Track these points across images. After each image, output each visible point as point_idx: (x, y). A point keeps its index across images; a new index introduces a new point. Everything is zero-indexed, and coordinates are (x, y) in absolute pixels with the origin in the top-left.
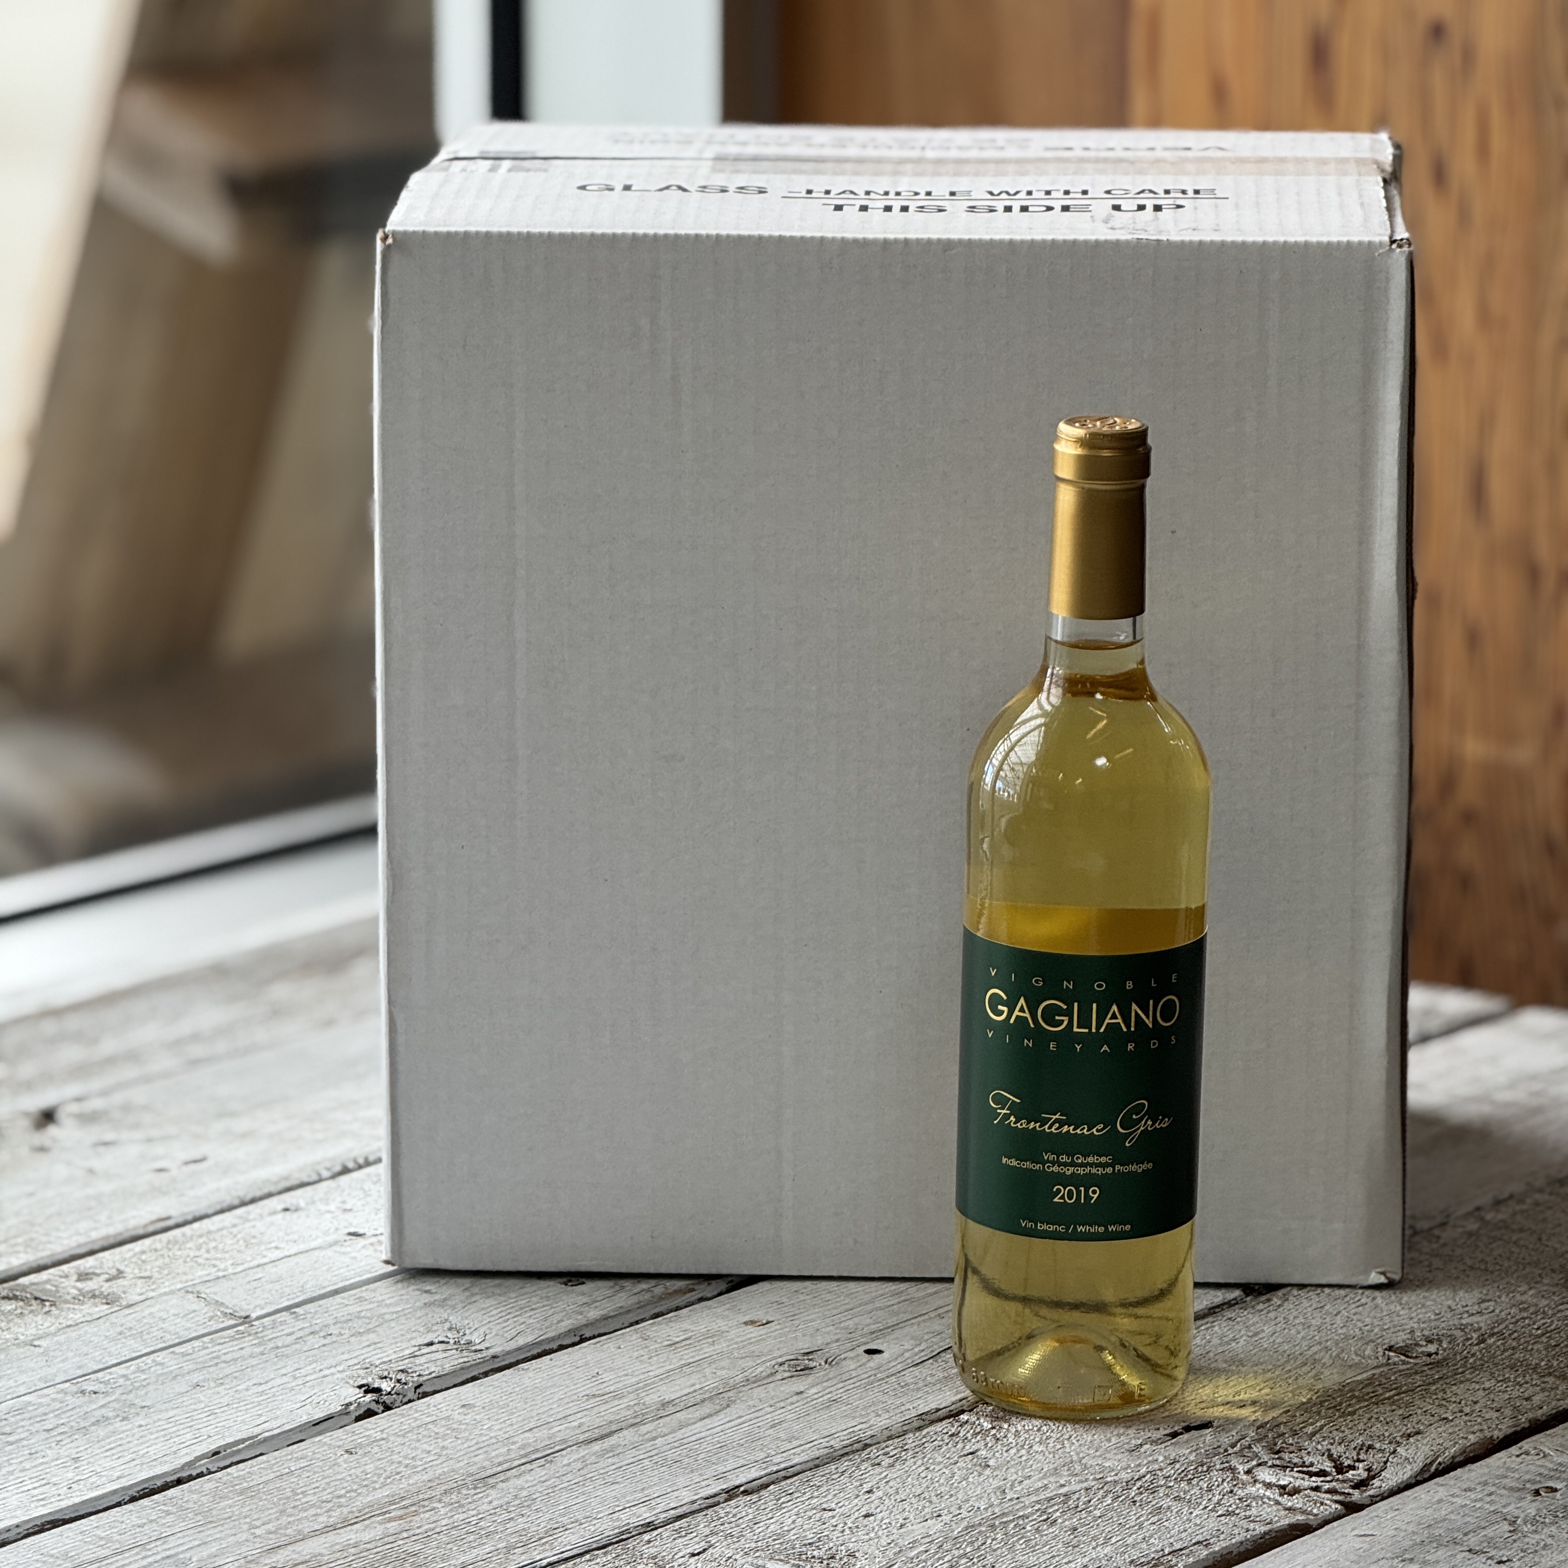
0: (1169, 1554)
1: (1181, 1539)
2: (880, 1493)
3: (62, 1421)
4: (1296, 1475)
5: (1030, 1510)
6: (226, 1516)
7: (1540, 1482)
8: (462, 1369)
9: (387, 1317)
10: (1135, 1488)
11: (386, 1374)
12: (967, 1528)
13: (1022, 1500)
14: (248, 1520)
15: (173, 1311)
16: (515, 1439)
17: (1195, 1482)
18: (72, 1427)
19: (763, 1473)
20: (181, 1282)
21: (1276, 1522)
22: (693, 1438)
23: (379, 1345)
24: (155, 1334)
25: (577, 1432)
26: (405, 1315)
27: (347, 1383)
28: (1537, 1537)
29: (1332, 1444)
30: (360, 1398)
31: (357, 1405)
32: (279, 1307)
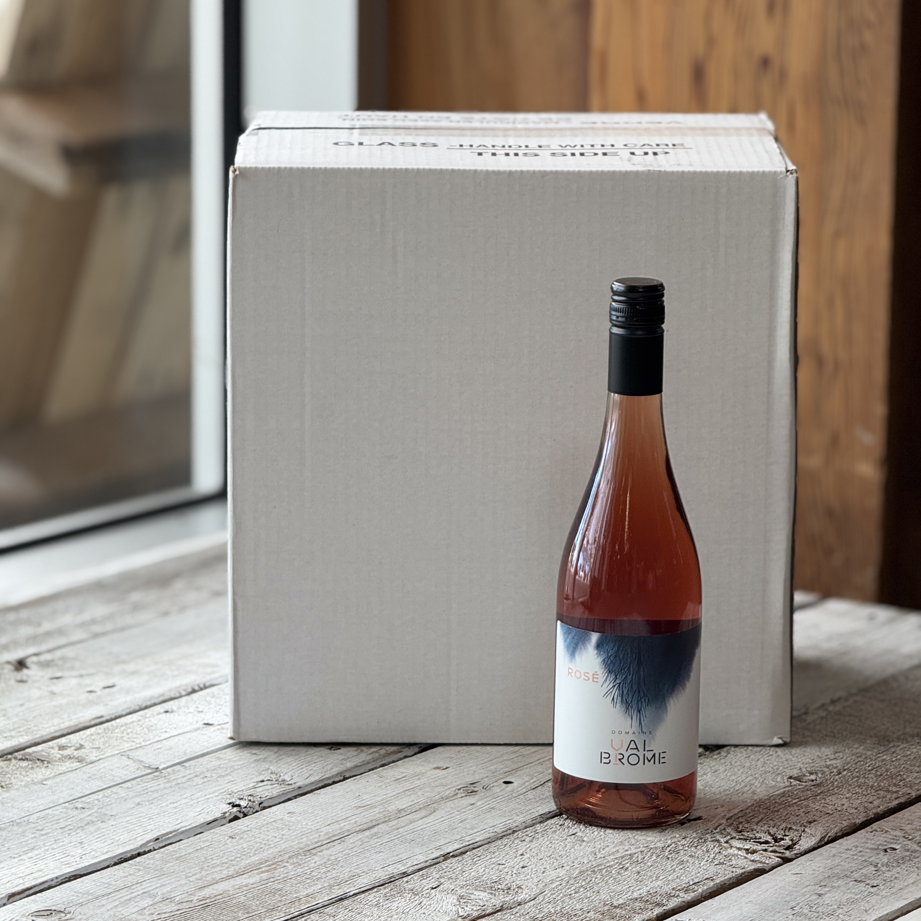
0: (693, 884)
1: (698, 877)
2: (528, 856)
3: (67, 824)
4: (753, 843)
5: (613, 863)
6: (172, 871)
7: (886, 845)
8: (283, 794)
9: (236, 767)
10: (667, 851)
11: (241, 797)
12: (580, 872)
13: (607, 858)
14: (184, 873)
15: (117, 765)
16: (322, 830)
17: (699, 847)
18: (74, 826)
19: (462, 846)
20: (117, 750)
21: (747, 868)
22: (419, 828)
23: (234, 782)
24: (109, 777)
25: (355, 826)
26: (244, 766)
27: (221, 802)
28: (891, 873)
29: (769, 827)
30: (231, 809)
31: (229, 813)
32: (174, 763)
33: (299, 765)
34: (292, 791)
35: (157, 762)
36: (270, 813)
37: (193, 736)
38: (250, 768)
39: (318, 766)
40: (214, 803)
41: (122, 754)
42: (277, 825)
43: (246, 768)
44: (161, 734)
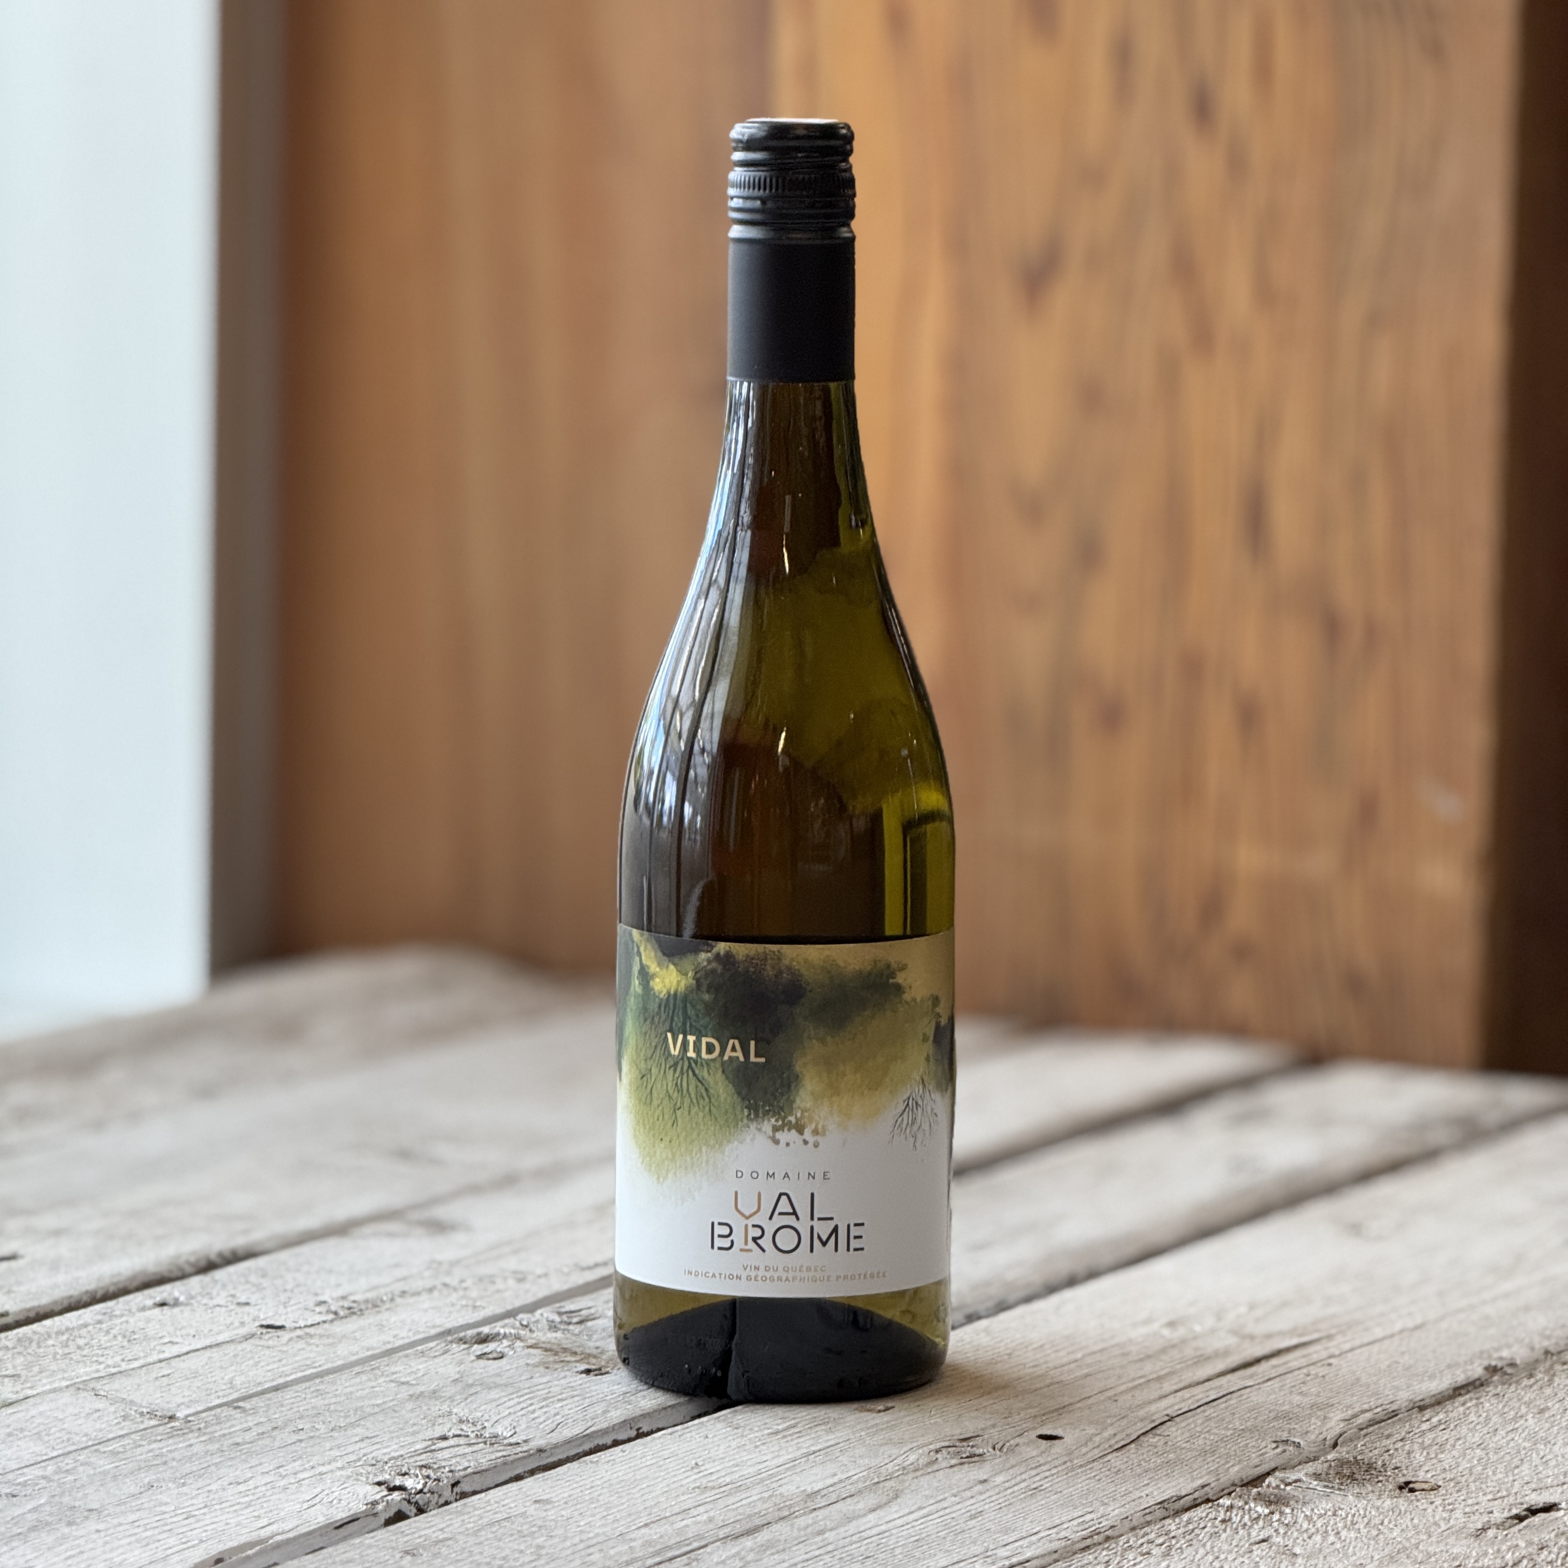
11: (404, 1470)
15: (71, 1410)
20: (64, 1379)
23: (375, 1440)
24: (58, 1435)
25: (712, 1526)
27: (357, 1480)
30: (386, 1496)
31: (385, 1503)
32: (210, 1405)
33: (524, 1405)
34: (524, 1458)
35: (168, 1403)
36: (488, 1501)
37: (243, 1350)
38: (404, 1412)
39: (569, 1407)
40: (341, 1482)
41: (78, 1387)
42: (513, 1527)
43: (394, 1411)
44: (164, 1348)
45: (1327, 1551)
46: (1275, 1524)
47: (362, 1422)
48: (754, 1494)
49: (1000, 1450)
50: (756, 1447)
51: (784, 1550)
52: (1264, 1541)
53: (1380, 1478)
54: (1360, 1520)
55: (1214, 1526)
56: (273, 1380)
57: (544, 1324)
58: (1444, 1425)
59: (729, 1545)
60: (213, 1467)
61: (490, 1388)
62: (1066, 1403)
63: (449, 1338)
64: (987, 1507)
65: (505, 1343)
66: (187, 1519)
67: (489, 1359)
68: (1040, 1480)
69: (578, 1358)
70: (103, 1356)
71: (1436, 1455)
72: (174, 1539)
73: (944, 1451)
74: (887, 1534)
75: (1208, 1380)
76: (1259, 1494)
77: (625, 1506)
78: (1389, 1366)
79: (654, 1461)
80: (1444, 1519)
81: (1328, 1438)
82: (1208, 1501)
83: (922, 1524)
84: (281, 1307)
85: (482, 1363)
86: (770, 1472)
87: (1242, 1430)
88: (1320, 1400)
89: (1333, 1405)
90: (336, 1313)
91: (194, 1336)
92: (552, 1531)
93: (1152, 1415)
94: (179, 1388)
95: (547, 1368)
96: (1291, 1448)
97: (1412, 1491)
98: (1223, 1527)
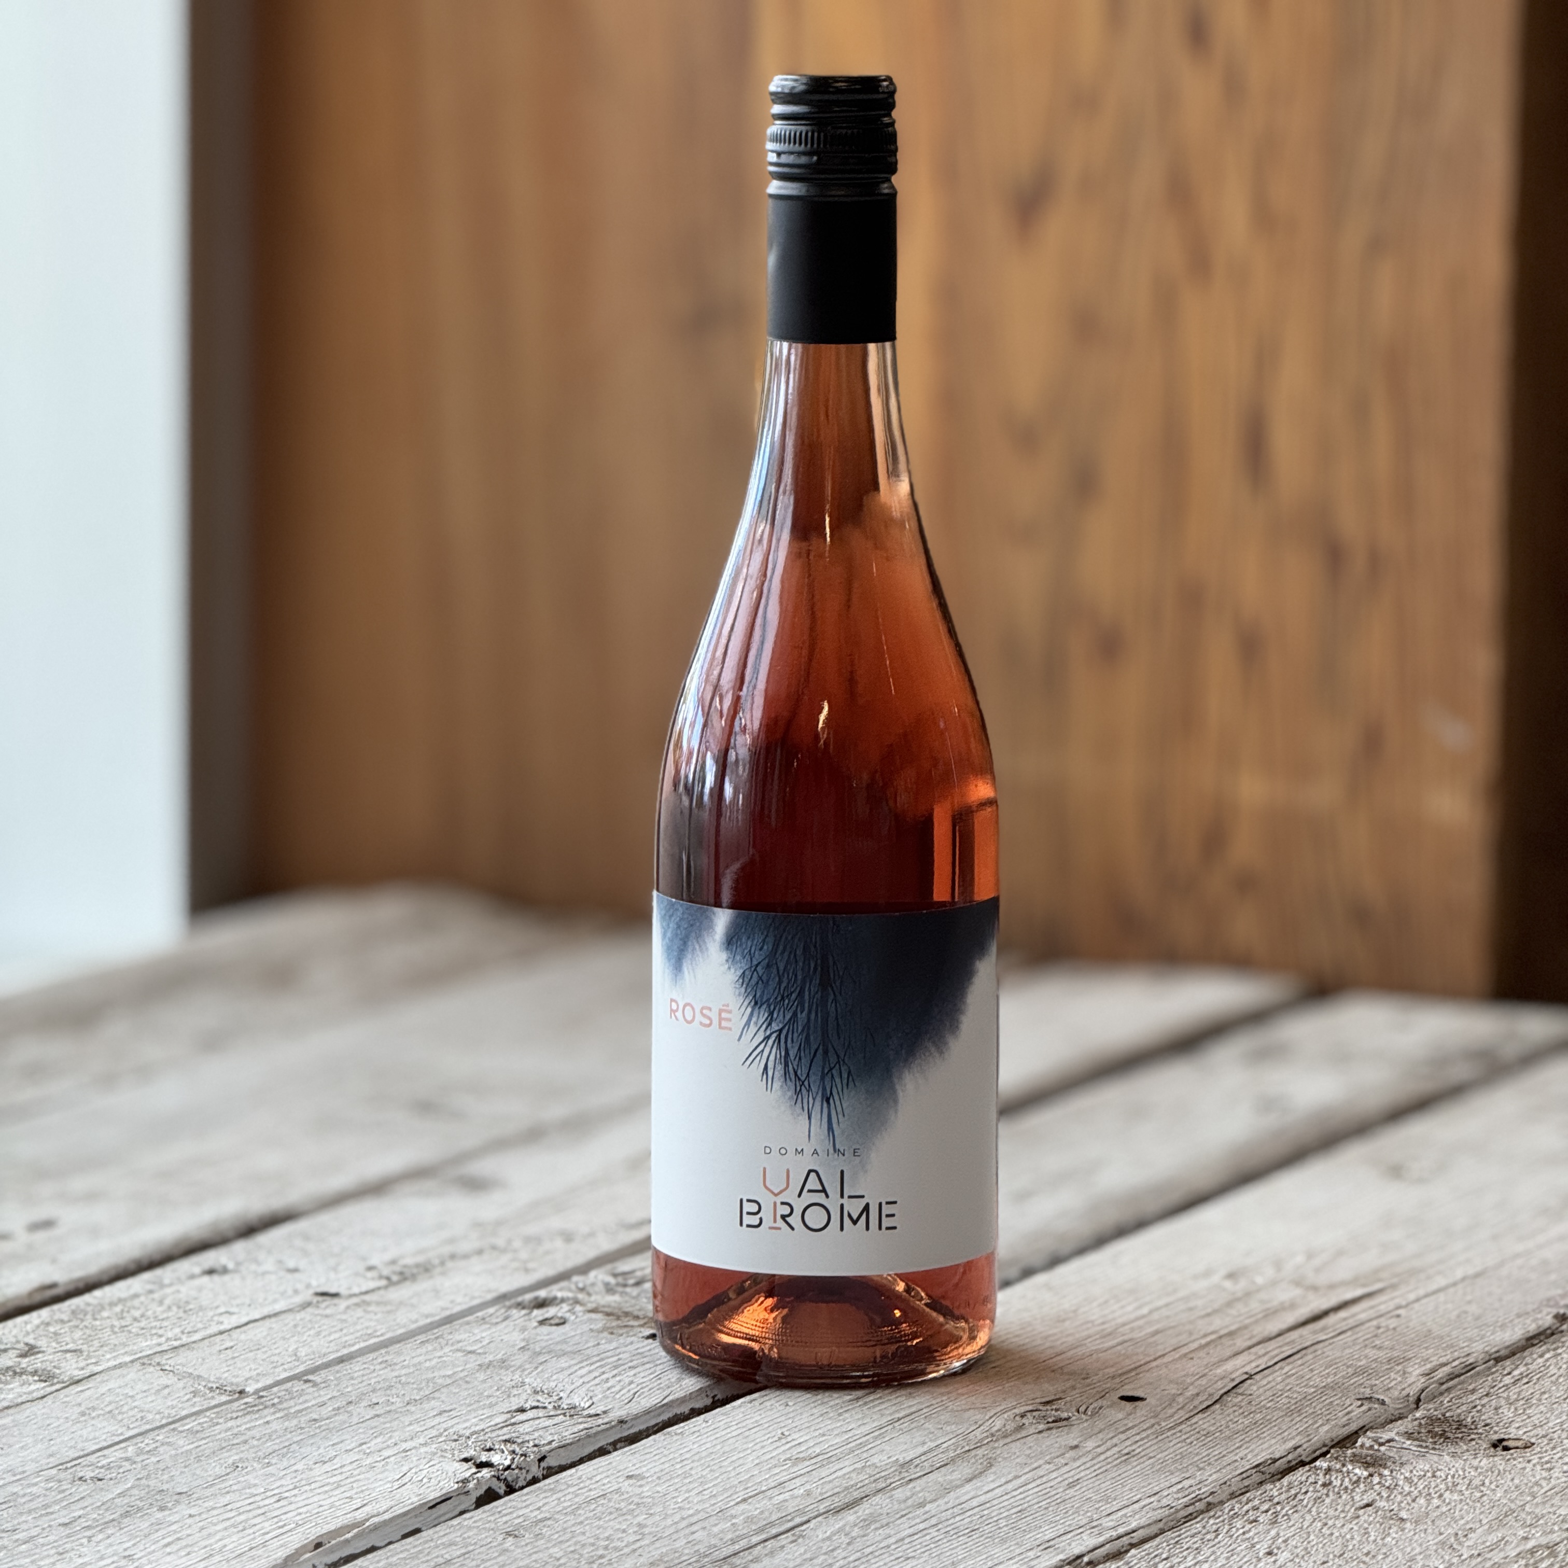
2: (1286, 1555)
11: (488, 1445)
15: (140, 1386)
18: (95, 1520)
20: (126, 1354)
24: (131, 1413)
30: (475, 1473)
31: (475, 1481)
32: (278, 1378)
33: (596, 1374)
34: (607, 1429)
35: (237, 1376)
36: (580, 1478)
37: (301, 1320)
38: (476, 1383)
39: (642, 1374)
40: (426, 1460)
41: (144, 1361)
42: (611, 1504)
43: (467, 1382)
44: (221, 1319)
45: (1435, 1514)
46: (1377, 1487)
47: (437, 1395)
48: (847, 1466)
49: (1085, 1412)
50: (840, 1414)
51: (887, 1525)
52: (1368, 1505)
53: (1473, 1436)
54: (1461, 1482)
55: (1315, 1491)
56: (337, 1351)
57: (600, 1287)
58: (1526, 1378)
59: (832, 1520)
60: (294, 1445)
61: (558, 1357)
62: (1142, 1362)
63: (508, 1303)
64: (1082, 1474)
65: (565, 1307)
66: (279, 1501)
67: (551, 1325)
68: (1130, 1445)
69: (642, 1322)
70: (161, 1328)
71: (1525, 1410)
72: (270, 1523)
73: (1029, 1414)
74: (988, 1505)
75: (1279, 1335)
76: (1354, 1455)
77: (719, 1480)
78: (1458, 1316)
79: (739, 1431)
80: (1545, 1478)
81: (1412, 1394)
82: (1303, 1464)
83: (1021, 1493)
84: (332, 1275)
85: (545, 1329)
86: (858, 1442)
87: (1325, 1387)
88: (1395, 1354)
89: (1409, 1359)
90: (388, 1278)
91: (250, 1305)
92: (650, 1509)
93: (1231, 1373)
94: (245, 1360)
95: (612, 1333)
96: (1376, 1406)
97: (1506, 1449)
98: (1325, 1491)
